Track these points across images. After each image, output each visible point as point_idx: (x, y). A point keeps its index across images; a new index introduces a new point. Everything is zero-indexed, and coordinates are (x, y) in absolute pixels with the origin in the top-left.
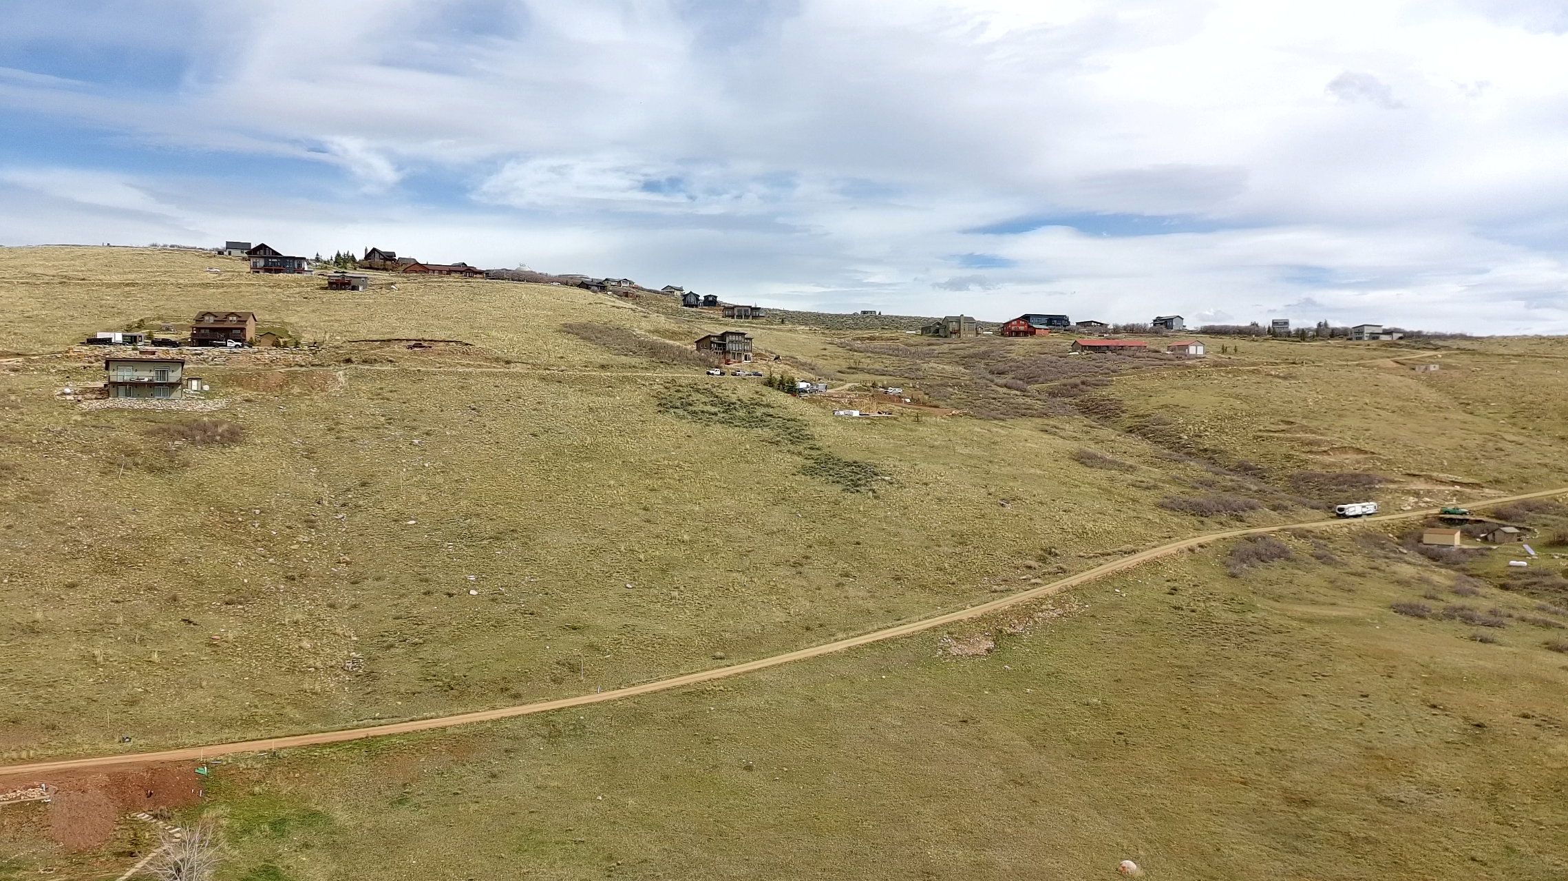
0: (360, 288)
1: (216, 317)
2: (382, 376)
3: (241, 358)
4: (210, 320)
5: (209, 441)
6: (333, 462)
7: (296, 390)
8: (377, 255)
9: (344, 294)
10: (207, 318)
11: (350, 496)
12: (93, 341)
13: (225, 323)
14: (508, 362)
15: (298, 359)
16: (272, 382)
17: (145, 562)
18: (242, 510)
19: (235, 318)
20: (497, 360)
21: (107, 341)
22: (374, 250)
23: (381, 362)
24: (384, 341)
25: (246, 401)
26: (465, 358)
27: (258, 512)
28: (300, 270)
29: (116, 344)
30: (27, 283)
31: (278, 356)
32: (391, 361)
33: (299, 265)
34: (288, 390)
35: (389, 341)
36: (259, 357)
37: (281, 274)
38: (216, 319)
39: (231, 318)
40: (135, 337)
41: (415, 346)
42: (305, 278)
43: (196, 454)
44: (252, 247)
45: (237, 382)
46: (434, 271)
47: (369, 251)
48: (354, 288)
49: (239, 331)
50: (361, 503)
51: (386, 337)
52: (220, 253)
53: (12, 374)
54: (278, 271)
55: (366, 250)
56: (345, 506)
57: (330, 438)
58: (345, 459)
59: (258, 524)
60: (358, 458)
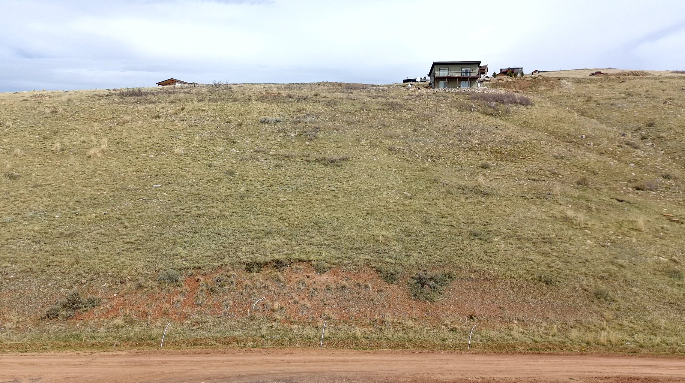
5: (514, 103)
11: (643, 133)
25: (515, 92)
41: (596, 74)
56: (645, 138)
57: (592, 105)
58: (616, 114)
59: (592, 144)
60: (626, 113)
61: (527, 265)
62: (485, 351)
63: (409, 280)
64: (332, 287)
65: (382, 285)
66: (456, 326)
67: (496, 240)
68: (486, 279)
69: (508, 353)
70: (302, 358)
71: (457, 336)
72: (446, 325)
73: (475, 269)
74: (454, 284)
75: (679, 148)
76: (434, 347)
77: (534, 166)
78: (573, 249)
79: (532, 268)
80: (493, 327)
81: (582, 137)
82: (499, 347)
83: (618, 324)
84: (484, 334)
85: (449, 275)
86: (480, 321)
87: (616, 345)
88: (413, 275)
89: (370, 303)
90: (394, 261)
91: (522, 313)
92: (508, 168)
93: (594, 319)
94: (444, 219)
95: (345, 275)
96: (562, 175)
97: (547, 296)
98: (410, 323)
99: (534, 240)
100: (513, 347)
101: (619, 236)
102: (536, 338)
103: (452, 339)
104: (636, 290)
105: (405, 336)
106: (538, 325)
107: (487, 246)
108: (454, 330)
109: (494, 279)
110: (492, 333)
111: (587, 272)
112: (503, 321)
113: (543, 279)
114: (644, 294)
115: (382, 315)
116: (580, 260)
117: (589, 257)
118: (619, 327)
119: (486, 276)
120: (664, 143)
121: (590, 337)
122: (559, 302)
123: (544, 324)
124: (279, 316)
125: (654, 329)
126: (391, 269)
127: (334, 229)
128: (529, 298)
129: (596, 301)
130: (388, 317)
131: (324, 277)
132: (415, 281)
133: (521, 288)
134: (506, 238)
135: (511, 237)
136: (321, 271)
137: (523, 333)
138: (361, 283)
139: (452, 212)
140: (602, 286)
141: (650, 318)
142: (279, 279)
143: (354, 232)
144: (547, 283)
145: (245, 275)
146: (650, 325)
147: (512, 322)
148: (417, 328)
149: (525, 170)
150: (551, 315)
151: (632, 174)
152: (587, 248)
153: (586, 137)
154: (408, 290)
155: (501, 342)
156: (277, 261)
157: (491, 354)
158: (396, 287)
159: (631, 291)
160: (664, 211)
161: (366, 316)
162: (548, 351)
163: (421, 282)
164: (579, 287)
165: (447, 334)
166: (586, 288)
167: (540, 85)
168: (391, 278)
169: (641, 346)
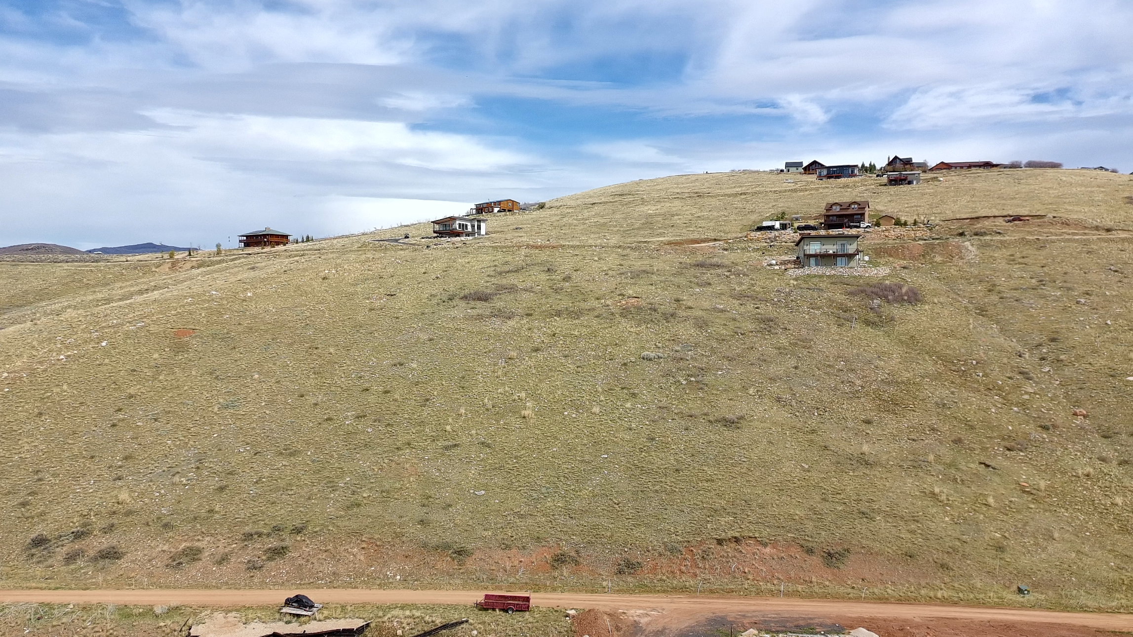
0: (915, 182)
1: (841, 206)
2: (1006, 245)
3: (873, 236)
4: (836, 210)
5: (900, 300)
6: (1010, 319)
7: (938, 259)
8: (898, 161)
9: (904, 188)
10: (834, 207)
11: (1044, 350)
12: (760, 229)
13: (849, 210)
14: (1108, 230)
15: (919, 234)
16: (916, 252)
17: (914, 405)
18: (960, 361)
19: (856, 206)
20: (1097, 228)
21: (771, 228)
22: (896, 158)
23: (990, 234)
24: (973, 218)
25: (904, 268)
26: (1065, 228)
27: (974, 362)
28: (852, 175)
29: (777, 230)
30: (678, 198)
31: (903, 233)
32: (999, 233)
33: (853, 172)
34: (931, 259)
35: (978, 218)
36: (887, 234)
37: (843, 179)
38: (841, 208)
39: (853, 206)
40: (786, 224)
41: (1014, 220)
42: (862, 180)
43: (896, 310)
44: (805, 165)
45: (887, 253)
46: (956, 167)
47: (891, 160)
48: (910, 183)
49: (859, 216)
50: (1062, 357)
51: (974, 215)
52: (782, 171)
53: (726, 253)
54: (838, 177)
55: (889, 158)
56: (1044, 359)
57: (994, 298)
58: (1019, 316)
59: (981, 374)
60: (1032, 316)
61: (899, 543)
62: (872, 601)
63: (822, 554)
64: (775, 557)
65: (805, 555)
66: (854, 585)
67: (878, 518)
68: (872, 554)
69: (884, 603)
70: (776, 603)
71: (855, 591)
72: (849, 585)
73: (864, 546)
74: (852, 557)
75: (1074, 379)
76: (843, 598)
77: (914, 418)
78: (933, 526)
79: (902, 545)
80: (876, 586)
81: (972, 363)
82: (880, 599)
83: (952, 586)
84: (871, 591)
85: (848, 551)
86: (868, 582)
87: (947, 599)
88: (825, 550)
89: (801, 569)
90: (810, 539)
91: (894, 578)
92: (891, 423)
93: (938, 582)
94: (838, 496)
95: (781, 549)
96: (940, 432)
97: (911, 566)
98: (827, 583)
99: (905, 519)
100: (887, 599)
101: (971, 513)
102: (901, 594)
103: (853, 593)
104: (969, 562)
105: (826, 591)
106: (903, 585)
107: (871, 525)
108: (853, 588)
109: (877, 553)
110: (876, 590)
111: (938, 548)
112: (882, 582)
113: (908, 554)
114: (974, 565)
115: (810, 578)
116: (936, 537)
117: (943, 534)
118: (952, 587)
119: (872, 551)
120: (1061, 369)
121: (932, 594)
122: (917, 570)
123: (907, 585)
124: (750, 577)
125: (972, 588)
126: (810, 545)
127: (761, 507)
128: (899, 567)
129: (941, 570)
130: (814, 579)
131: (768, 550)
132: (826, 555)
133: (894, 560)
134: (887, 515)
135: (889, 515)
136: (765, 545)
137: (894, 591)
138: (793, 554)
139: (844, 487)
140: (947, 559)
141: (972, 582)
142: (741, 551)
143: (776, 511)
144: (910, 557)
145: (719, 547)
146: (971, 587)
147: (888, 583)
148: (831, 586)
149: (906, 425)
150: (911, 579)
151: (1008, 428)
152: (944, 525)
153: (977, 363)
154: (822, 560)
155: (881, 596)
156: (735, 538)
157: (875, 603)
158: (815, 558)
159: (965, 562)
160: (1022, 480)
161: (800, 578)
162: (907, 602)
163: (829, 554)
164: (931, 560)
165: (850, 590)
166: (936, 560)
167: (935, 253)
168: (810, 551)
169: (961, 600)
